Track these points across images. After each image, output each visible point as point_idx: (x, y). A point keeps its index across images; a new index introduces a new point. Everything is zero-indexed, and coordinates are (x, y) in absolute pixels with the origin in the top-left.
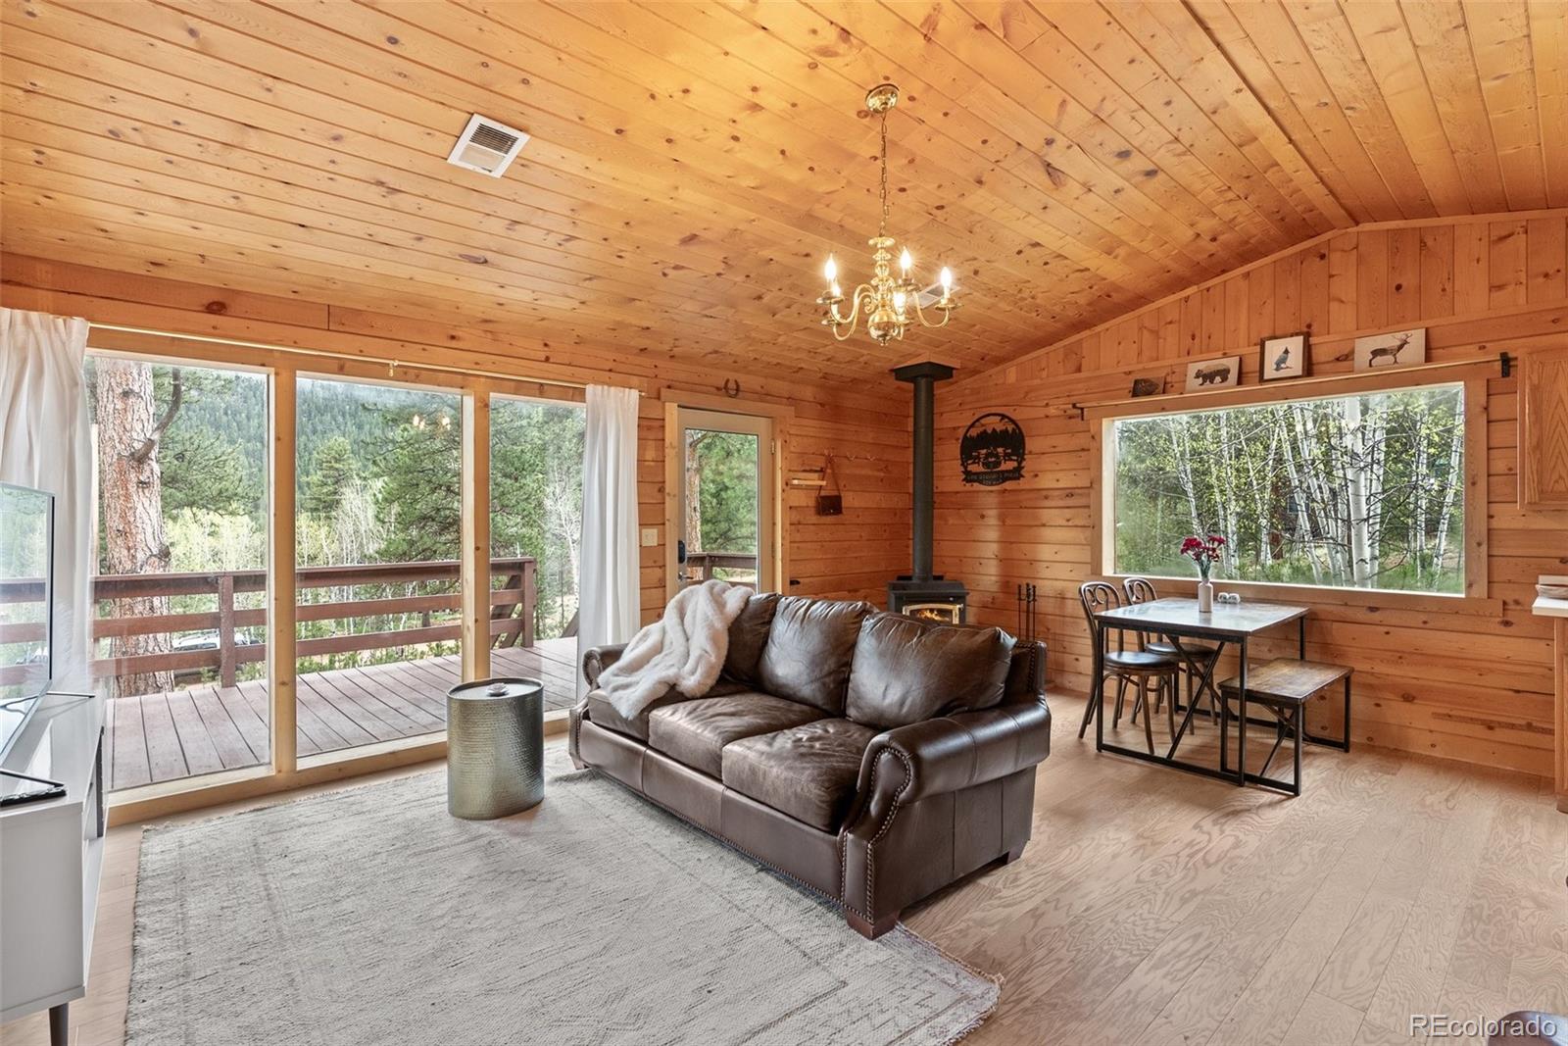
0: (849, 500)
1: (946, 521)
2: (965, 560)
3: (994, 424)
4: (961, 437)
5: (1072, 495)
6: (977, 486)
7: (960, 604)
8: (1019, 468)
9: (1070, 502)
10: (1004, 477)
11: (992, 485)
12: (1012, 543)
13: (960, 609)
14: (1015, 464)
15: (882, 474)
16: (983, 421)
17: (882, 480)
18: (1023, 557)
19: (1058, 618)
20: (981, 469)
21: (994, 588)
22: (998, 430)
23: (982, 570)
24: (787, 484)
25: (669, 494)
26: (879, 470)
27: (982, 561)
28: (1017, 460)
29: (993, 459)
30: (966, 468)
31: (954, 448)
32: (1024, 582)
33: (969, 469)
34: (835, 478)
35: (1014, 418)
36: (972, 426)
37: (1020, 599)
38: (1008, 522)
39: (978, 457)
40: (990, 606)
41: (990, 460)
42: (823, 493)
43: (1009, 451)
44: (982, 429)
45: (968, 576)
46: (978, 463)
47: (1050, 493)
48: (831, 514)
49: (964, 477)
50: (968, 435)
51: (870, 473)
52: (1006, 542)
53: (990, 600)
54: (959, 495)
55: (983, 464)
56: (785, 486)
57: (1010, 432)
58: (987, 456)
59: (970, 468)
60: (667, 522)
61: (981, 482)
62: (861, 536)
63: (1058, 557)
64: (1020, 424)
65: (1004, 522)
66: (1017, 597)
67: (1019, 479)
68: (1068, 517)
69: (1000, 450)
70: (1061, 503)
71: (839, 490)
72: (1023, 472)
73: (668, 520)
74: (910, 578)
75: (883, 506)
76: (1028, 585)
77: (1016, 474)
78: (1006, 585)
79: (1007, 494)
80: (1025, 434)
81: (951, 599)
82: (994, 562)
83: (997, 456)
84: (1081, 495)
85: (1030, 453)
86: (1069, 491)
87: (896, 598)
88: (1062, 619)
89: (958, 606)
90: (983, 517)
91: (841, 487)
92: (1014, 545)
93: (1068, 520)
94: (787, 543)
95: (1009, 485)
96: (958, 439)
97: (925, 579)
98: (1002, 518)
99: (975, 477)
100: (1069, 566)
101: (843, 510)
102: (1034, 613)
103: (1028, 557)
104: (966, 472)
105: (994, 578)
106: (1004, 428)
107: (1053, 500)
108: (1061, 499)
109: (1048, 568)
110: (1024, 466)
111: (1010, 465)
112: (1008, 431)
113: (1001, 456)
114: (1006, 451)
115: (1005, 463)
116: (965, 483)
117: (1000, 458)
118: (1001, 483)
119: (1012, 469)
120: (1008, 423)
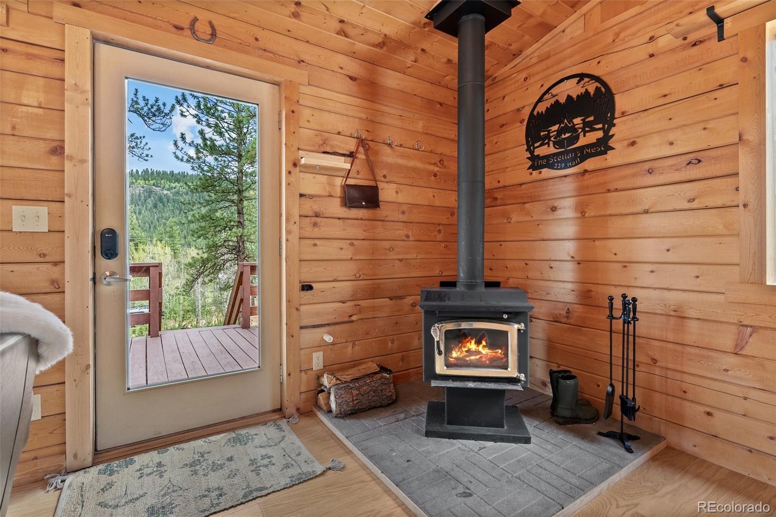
0: (387, 193)
1: (509, 218)
2: (529, 262)
3: (571, 89)
4: (526, 118)
5: (699, 161)
6: (546, 172)
7: (519, 323)
8: (607, 137)
10: (584, 154)
11: (566, 167)
12: (594, 240)
13: (519, 330)
14: (600, 134)
15: (436, 169)
16: (554, 91)
17: (435, 175)
18: (614, 258)
19: (670, 346)
20: (550, 149)
21: (570, 298)
22: (575, 97)
23: (553, 275)
24: (295, 165)
25: (71, 158)
26: (430, 164)
27: (553, 264)
28: (602, 129)
29: (567, 135)
30: (532, 153)
31: (519, 132)
32: (617, 293)
33: (536, 154)
34: (371, 166)
35: (596, 73)
36: (540, 100)
37: (611, 317)
38: (590, 213)
39: (548, 137)
40: (564, 320)
41: (563, 136)
42: (351, 182)
43: (591, 118)
44: (553, 101)
45: (536, 282)
46: (548, 144)
47: (658, 165)
48: (362, 207)
49: (530, 163)
50: (535, 113)
51: (419, 165)
52: (585, 239)
53: (564, 313)
54: (524, 186)
55: (554, 143)
56: (292, 168)
57: (593, 93)
58: (560, 132)
59: (537, 152)
60: (66, 199)
61: (551, 167)
62: (407, 236)
63: (671, 257)
64: (605, 79)
65: (583, 213)
66: (608, 312)
67: (604, 153)
68: (691, 195)
69: (577, 121)
70: (677, 177)
71: (375, 181)
72: (611, 143)
73: (69, 196)
74: (453, 284)
75: (437, 204)
76: (624, 296)
77: (602, 147)
78: (586, 296)
79: (587, 176)
80: (614, 91)
81: (505, 316)
82: (570, 266)
83: (573, 129)
84: (716, 158)
85: (623, 114)
86: (692, 156)
87: (426, 312)
88: (679, 348)
89: (516, 326)
90: (554, 209)
91: (379, 177)
92: (597, 243)
93: (692, 200)
94: (295, 239)
95: (590, 164)
96: (522, 122)
97: (471, 286)
98: (581, 210)
99: (544, 162)
100: (694, 270)
101: (380, 203)
102: (634, 336)
103: (620, 258)
104: (533, 158)
105: (570, 286)
106: (583, 90)
107: (662, 173)
108: (677, 170)
109: (652, 272)
110: (613, 135)
111: (592, 137)
112: (590, 93)
113: (580, 128)
114: (587, 120)
115: (584, 136)
116: (531, 170)
117: (578, 131)
118: (579, 163)
119: (595, 141)
120: (588, 82)
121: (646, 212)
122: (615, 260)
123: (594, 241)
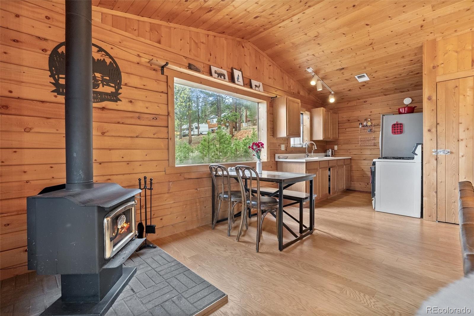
5: (157, 119)
8: (117, 93)
9: (154, 123)
10: (103, 97)
14: (113, 90)
22: (96, 59)
28: (114, 87)
30: (56, 80)
35: (111, 53)
43: (107, 78)
47: (142, 115)
50: (60, 51)
54: (47, 104)
57: (108, 64)
63: (147, 158)
64: (117, 61)
65: (103, 133)
67: (116, 101)
68: (154, 132)
69: (98, 75)
70: (149, 123)
72: (120, 97)
76: (145, 178)
77: (114, 97)
79: (105, 111)
84: (161, 119)
85: (127, 84)
86: (154, 116)
92: (112, 151)
93: (154, 134)
95: (108, 104)
96: (44, 50)
100: (155, 163)
104: (58, 85)
106: (102, 58)
107: (144, 120)
108: (149, 120)
109: (140, 165)
110: (120, 94)
111: (109, 89)
112: (107, 63)
113: (100, 80)
114: (104, 78)
115: (103, 87)
116: (56, 94)
117: (99, 82)
118: (99, 102)
119: (110, 92)
120: (105, 56)
121: (137, 137)
122: (122, 160)
123: (110, 150)
